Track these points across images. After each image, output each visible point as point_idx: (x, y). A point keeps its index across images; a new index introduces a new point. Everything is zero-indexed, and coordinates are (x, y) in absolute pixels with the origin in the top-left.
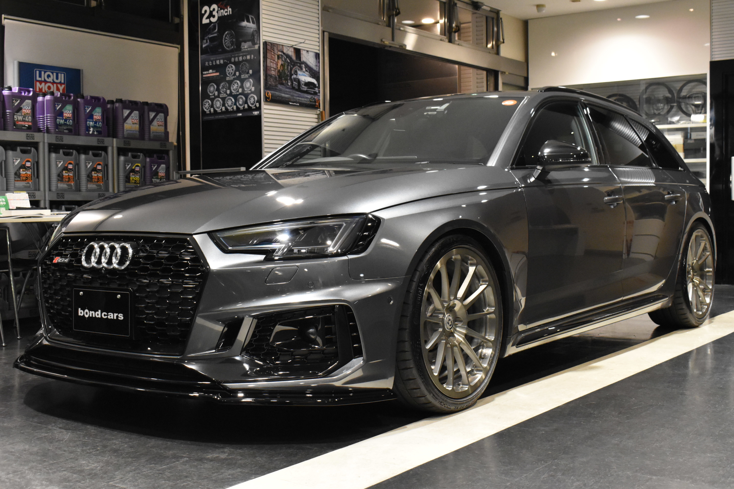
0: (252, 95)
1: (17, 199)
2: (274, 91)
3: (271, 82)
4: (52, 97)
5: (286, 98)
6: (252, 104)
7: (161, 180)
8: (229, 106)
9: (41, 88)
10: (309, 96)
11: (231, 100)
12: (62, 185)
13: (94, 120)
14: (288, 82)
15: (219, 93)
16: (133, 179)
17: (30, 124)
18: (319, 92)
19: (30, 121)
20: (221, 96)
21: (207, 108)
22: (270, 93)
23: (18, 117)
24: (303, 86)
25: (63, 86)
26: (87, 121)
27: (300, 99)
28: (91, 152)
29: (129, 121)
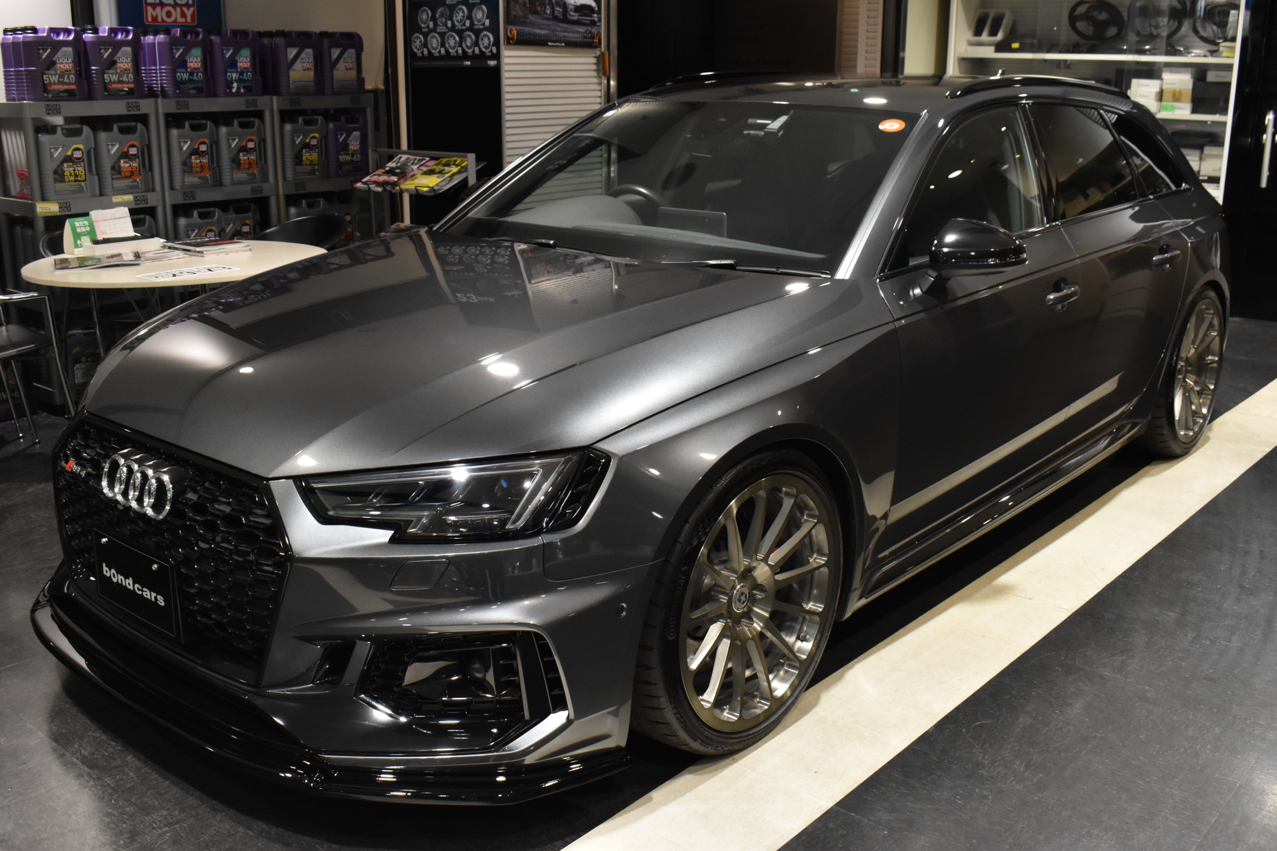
0: (486, 33)
1: (109, 218)
2: (522, 26)
3: (517, 11)
4: (167, 37)
5: (543, 36)
6: (486, 48)
7: (353, 156)
8: (451, 47)
9: (154, 15)
10: (582, 29)
11: (454, 38)
12: (191, 180)
13: (239, 70)
14: (545, 8)
15: (436, 25)
16: (307, 159)
17: (132, 86)
18: (600, 21)
19: (132, 80)
20: (438, 31)
21: (418, 47)
22: (514, 30)
23: (111, 77)
24: (572, 13)
25: (192, 9)
26: (226, 73)
27: (567, 34)
28: (236, 122)
29: (298, 65)
